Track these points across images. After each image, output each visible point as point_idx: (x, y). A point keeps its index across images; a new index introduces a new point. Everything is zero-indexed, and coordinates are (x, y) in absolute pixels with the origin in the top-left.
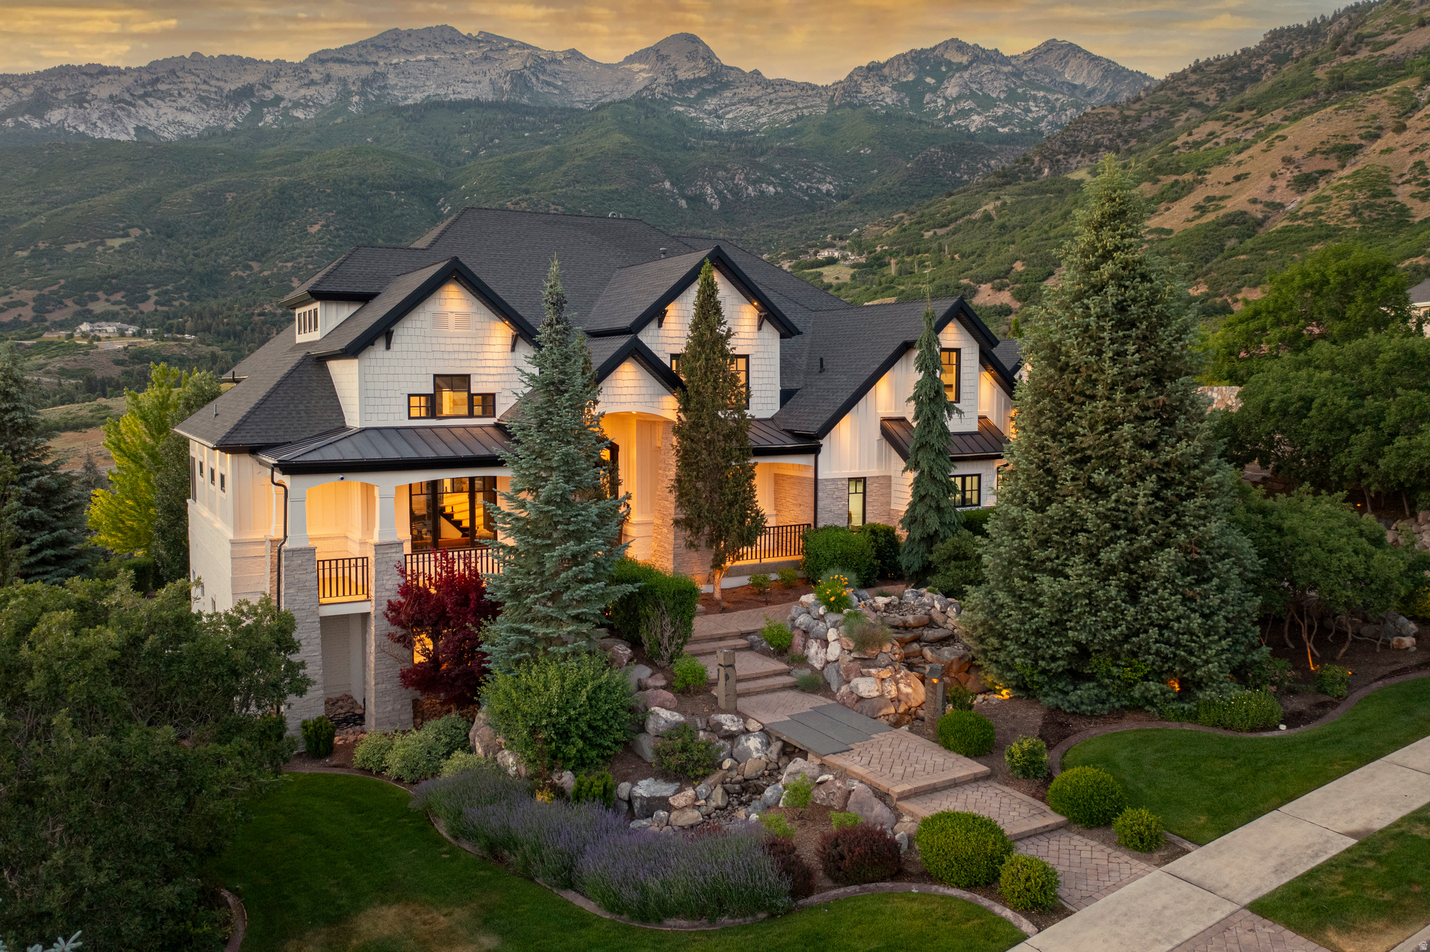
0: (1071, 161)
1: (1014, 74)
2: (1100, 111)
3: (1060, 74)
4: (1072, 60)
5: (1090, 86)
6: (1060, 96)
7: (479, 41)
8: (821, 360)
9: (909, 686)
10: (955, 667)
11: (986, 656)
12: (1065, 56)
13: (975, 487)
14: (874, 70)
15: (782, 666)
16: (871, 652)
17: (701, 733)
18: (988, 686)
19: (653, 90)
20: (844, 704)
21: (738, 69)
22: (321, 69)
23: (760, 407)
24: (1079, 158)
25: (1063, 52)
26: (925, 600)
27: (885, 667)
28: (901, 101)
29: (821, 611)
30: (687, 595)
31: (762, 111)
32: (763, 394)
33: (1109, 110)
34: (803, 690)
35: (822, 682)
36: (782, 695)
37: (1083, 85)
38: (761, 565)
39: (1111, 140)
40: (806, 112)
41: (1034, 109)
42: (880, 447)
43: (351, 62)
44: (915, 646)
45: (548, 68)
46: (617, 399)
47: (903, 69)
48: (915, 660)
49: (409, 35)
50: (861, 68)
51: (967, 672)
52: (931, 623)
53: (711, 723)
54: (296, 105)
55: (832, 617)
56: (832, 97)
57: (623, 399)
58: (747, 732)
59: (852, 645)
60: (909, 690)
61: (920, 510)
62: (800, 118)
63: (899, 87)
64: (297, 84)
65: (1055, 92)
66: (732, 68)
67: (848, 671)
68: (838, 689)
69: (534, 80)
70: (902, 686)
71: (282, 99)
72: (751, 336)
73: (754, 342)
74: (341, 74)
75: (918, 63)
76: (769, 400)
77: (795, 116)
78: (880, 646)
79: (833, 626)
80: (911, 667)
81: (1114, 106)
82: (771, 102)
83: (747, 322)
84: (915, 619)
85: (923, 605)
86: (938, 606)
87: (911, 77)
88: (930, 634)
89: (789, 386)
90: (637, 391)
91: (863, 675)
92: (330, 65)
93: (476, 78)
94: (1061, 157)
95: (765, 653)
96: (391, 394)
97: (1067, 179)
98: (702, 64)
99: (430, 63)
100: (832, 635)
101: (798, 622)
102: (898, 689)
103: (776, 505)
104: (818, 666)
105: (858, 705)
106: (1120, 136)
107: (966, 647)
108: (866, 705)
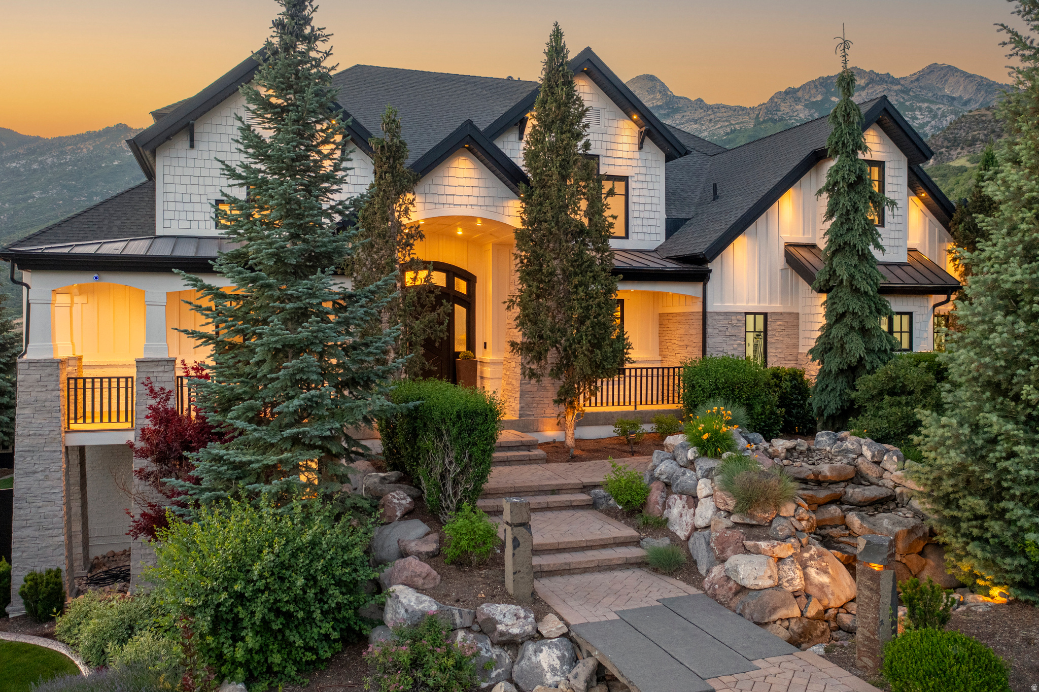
0: (952, 152)
1: (903, 91)
2: (976, 113)
3: (940, 89)
4: (951, 78)
5: (966, 98)
6: (941, 106)
8: (715, 185)
9: (825, 572)
10: (900, 545)
11: (958, 529)
12: (945, 76)
13: (906, 328)
14: (791, 94)
15: (629, 532)
16: (761, 515)
17: (461, 634)
18: (961, 579)
20: (714, 596)
21: (686, 98)
23: (641, 236)
24: (959, 150)
25: (943, 72)
26: (848, 445)
27: (784, 539)
28: (812, 115)
29: (690, 454)
30: (480, 420)
31: (704, 128)
32: (645, 222)
33: (984, 112)
34: (656, 570)
35: (683, 557)
36: (620, 575)
37: (960, 97)
38: (635, 413)
39: (986, 135)
40: (737, 127)
41: (919, 117)
42: (785, 278)
44: (834, 510)
46: (450, 199)
47: (813, 91)
48: (835, 532)
50: (780, 93)
51: (922, 554)
52: (858, 478)
53: (481, 618)
55: (706, 463)
56: (758, 115)
57: (457, 200)
58: (537, 637)
59: (731, 504)
60: (825, 579)
61: (838, 331)
62: (733, 131)
63: (810, 105)
65: (936, 103)
66: (681, 98)
67: (723, 544)
68: (708, 571)
70: (812, 572)
72: (630, 155)
73: (634, 163)
75: (825, 87)
76: (653, 230)
77: (729, 130)
78: (777, 506)
79: (706, 476)
80: (827, 542)
81: (988, 109)
82: (711, 120)
83: (625, 139)
84: (832, 469)
85: (847, 451)
86: (868, 454)
87: (819, 98)
88: (856, 493)
89: (675, 215)
90: (476, 192)
91: (747, 551)
94: (943, 150)
95: (611, 513)
96: (195, 198)
97: (949, 166)
98: (658, 96)
100: (703, 488)
101: (657, 471)
102: (806, 577)
103: (661, 350)
104: (682, 534)
105: (736, 602)
106: (993, 132)
107: (917, 514)
108: (751, 601)
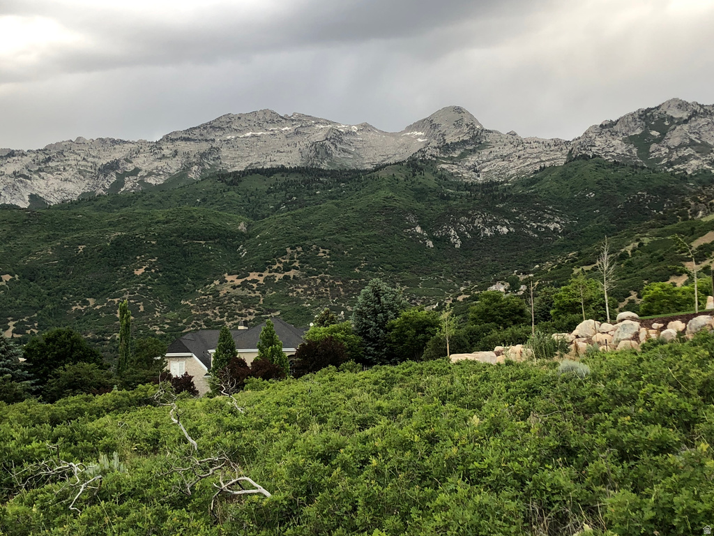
7: (293, 120)
14: (607, 127)
19: (424, 152)
21: (497, 132)
22: (171, 146)
28: (630, 151)
31: (512, 165)
40: (547, 164)
43: (194, 140)
45: (346, 138)
47: (632, 125)
49: (239, 118)
50: (595, 126)
54: (150, 174)
56: (571, 150)
63: (630, 140)
64: (152, 158)
66: (491, 131)
69: (333, 148)
71: (140, 170)
74: (186, 150)
75: (644, 120)
82: (520, 157)
87: (638, 131)
92: (178, 143)
93: (289, 149)
98: (466, 130)
99: (255, 139)
